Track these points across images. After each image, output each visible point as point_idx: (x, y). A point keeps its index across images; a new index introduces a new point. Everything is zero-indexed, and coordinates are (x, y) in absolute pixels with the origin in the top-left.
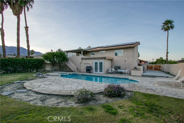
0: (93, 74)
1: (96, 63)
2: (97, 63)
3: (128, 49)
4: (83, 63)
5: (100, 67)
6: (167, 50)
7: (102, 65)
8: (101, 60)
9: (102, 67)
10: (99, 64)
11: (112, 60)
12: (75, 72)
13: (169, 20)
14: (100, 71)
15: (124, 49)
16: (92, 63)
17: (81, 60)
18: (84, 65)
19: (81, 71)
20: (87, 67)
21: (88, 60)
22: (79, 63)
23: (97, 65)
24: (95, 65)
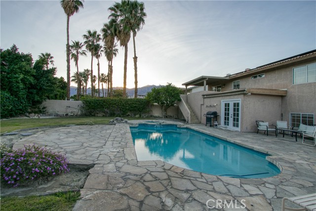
2: (228, 105)
5: (234, 115)
7: (238, 110)
9: (238, 115)
10: (231, 108)
11: (282, 97)
14: (234, 125)
16: (218, 105)
17: (202, 100)
18: (206, 109)
20: (207, 113)
22: (200, 106)
23: (229, 110)
24: (226, 109)
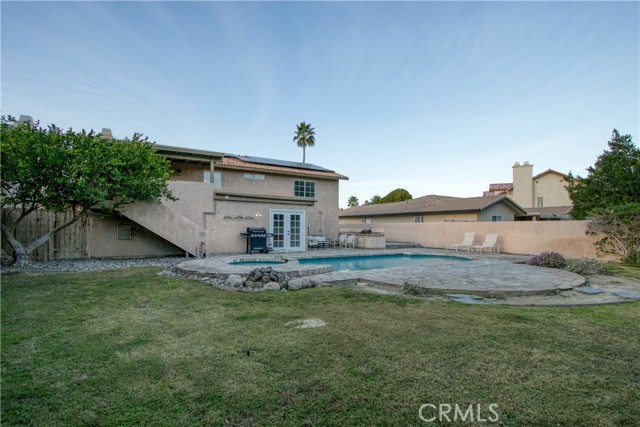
1: (279, 219)
2: (282, 217)
3: (326, 183)
4: (219, 217)
7: (298, 224)
8: (296, 206)
10: (287, 221)
12: (205, 256)
13: (306, 124)
14: (292, 245)
16: (263, 217)
18: (225, 223)
20: (250, 231)
21: (245, 204)
23: (282, 224)
24: (276, 224)
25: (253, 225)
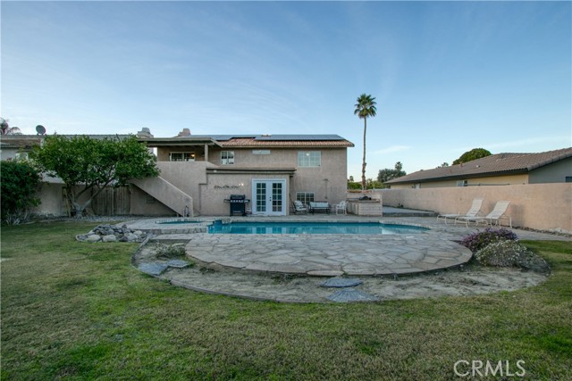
0: (253, 219)
1: (261, 188)
2: (264, 185)
3: (332, 151)
4: (211, 186)
5: (274, 197)
6: (364, 159)
7: (280, 192)
8: (277, 176)
9: (280, 197)
12: (188, 216)
13: (367, 95)
14: (274, 209)
15: (323, 151)
16: (246, 186)
17: (204, 176)
18: (215, 191)
19: (204, 213)
21: (231, 176)
22: (197, 186)
23: (264, 191)
24: (258, 191)
25: (236, 192)
